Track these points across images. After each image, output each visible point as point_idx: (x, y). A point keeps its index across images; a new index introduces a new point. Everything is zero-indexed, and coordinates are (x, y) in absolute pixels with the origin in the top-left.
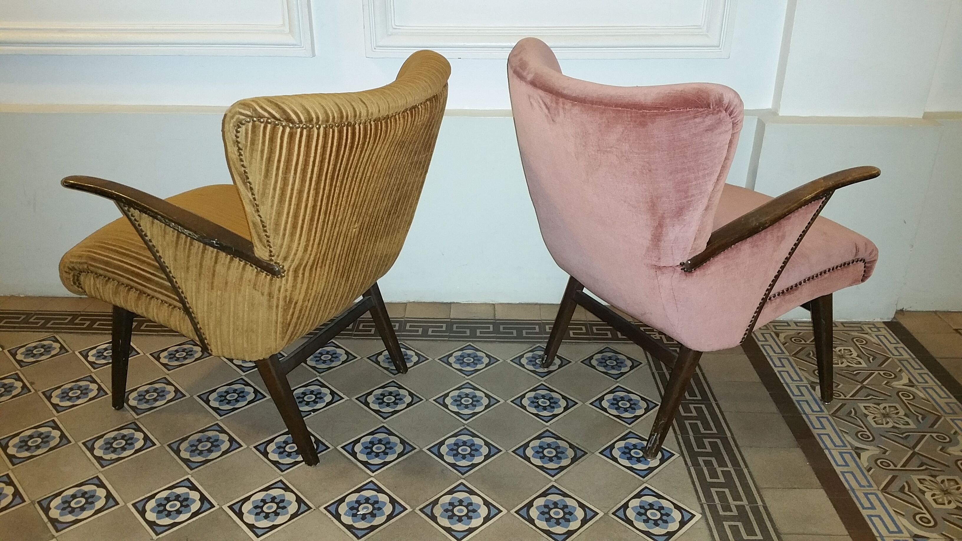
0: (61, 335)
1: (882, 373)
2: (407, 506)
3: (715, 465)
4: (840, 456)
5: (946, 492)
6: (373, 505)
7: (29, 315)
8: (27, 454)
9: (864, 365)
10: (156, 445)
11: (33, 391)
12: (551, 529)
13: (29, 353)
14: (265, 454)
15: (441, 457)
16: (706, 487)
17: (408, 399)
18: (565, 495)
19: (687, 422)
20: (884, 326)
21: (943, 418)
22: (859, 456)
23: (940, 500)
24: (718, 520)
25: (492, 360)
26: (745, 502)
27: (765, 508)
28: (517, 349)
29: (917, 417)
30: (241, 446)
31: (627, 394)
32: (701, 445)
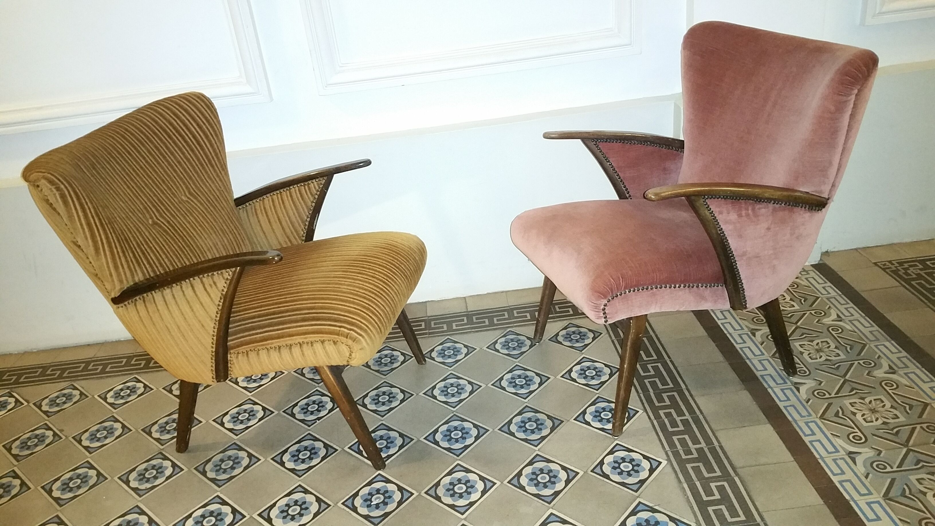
0: (78, 382)
1: (813, 312)
2: (413, 491)
3: (675, 415)
4: (782, 393)
5: (873, 411)
6: (383, 494)
7: (45, 368)
8: (70, 495)
9: (797, 307)
10: (183, 470)
11: (64, 438)
12: (540, 493)
13: (53, 403)
14: (282, 464)
15: (437, 443)
16: (668, 436)
17: (401, 396)
18: (549, 461)
19: (646, 381)
20: (812, 268)
21: (868, 346)
22: (798, 389)
23: (869, 419)
24: (682, 463)
25: (470, 350)
26: (703, 445)
27: (721, 447)
28: (491, 336)
29: (846, 348)
30: (259, 460)
31: (592, 363)
32: (661, 400)
